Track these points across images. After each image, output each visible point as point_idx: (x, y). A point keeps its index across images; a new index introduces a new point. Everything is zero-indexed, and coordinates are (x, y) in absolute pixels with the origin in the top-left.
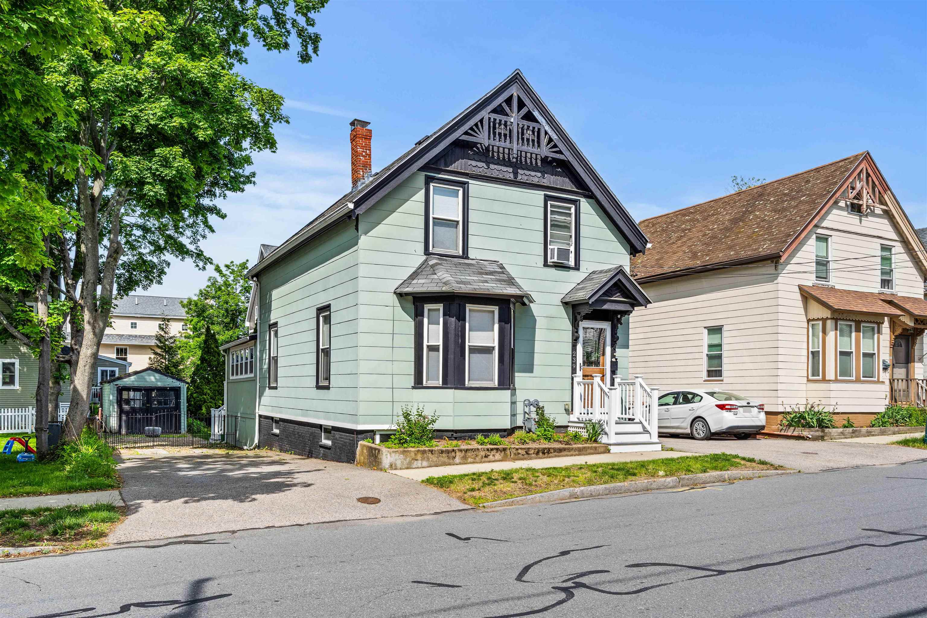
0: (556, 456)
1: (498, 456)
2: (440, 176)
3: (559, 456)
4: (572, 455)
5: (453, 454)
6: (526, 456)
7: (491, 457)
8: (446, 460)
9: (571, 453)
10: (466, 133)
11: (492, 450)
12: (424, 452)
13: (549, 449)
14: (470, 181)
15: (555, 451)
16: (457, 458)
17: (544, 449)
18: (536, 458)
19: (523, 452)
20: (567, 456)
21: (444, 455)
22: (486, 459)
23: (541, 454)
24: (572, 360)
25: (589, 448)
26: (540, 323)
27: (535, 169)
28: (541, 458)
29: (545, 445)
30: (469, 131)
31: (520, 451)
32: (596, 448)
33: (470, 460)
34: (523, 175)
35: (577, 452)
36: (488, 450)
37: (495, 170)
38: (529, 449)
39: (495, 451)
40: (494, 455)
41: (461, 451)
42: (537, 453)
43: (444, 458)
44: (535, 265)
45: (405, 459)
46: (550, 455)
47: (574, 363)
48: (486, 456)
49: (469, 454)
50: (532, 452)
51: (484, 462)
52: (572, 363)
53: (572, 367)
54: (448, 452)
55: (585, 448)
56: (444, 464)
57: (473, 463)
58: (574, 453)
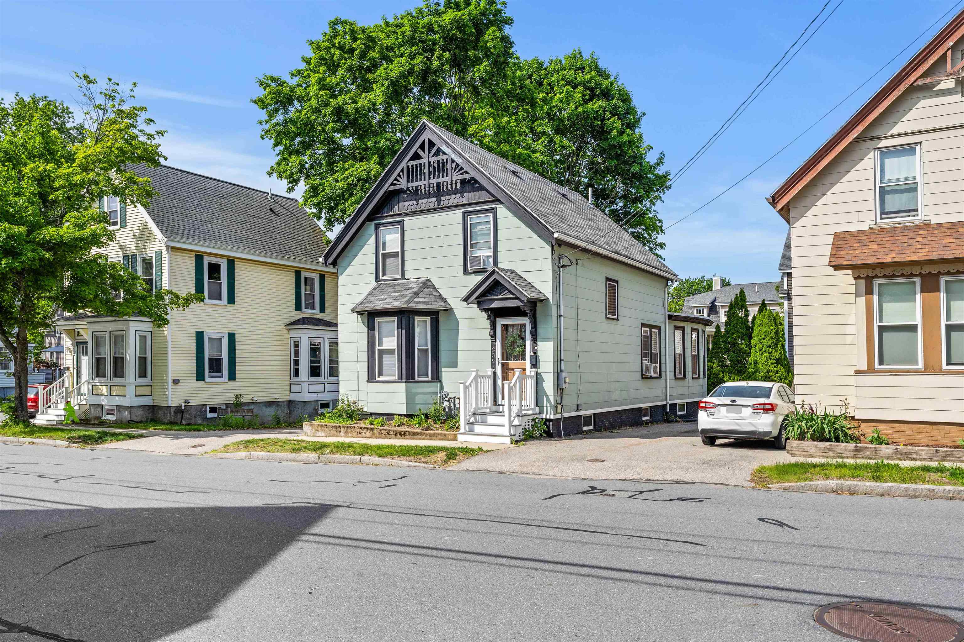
0: (411, 439)
1: (368, 434)
2: (384, 221)
3: (414, 439)
4: (424, 439)
5: (339, 429)
6: (387, 436)
7: (363, 434)
8: (335, 433)
9: (423, 437)
10: (392, 184)
11: (364, 428)
12: (322, 426)
13: (405, 432)
14: (405, 219)
15: (410, 434)
16: (342, 432)
17: (401, 432)
18: (395, 439)
19: (385, 432)
20: (420, 439)
21: (334, 429)
22: (359, 435)
23: (399, 435)
24: (492, 355)
25: (439, 434)
26: (463, 325)
27: (455, 192)
28: (399, 439)
29: (402, 428)
30: (395, 182)
31: (382, 431)
32: (445, 435)
33: (350, 435)
34: (446, 200)
35: (428, 437)
36: (361, 428)
37: (424, 203)
38: (389, 430)
39: (366, 430)
40: (365, 433)
41: (344, 427)
42: (396, 434)
43: (334, 431)
44: (457, 275)
45: (312, 430)
46: (407, 437)
47: (493, 357)
48: (360, 433)
49: (349, 430)
50: (391, 433)
51: (359, 437)
52: (492, 358)
53: (492, 362)
54: (336, 427)
55: (435, 434)
56: (334, 436)
57: (352, 437)
58: (426, 438)
